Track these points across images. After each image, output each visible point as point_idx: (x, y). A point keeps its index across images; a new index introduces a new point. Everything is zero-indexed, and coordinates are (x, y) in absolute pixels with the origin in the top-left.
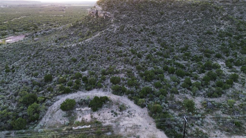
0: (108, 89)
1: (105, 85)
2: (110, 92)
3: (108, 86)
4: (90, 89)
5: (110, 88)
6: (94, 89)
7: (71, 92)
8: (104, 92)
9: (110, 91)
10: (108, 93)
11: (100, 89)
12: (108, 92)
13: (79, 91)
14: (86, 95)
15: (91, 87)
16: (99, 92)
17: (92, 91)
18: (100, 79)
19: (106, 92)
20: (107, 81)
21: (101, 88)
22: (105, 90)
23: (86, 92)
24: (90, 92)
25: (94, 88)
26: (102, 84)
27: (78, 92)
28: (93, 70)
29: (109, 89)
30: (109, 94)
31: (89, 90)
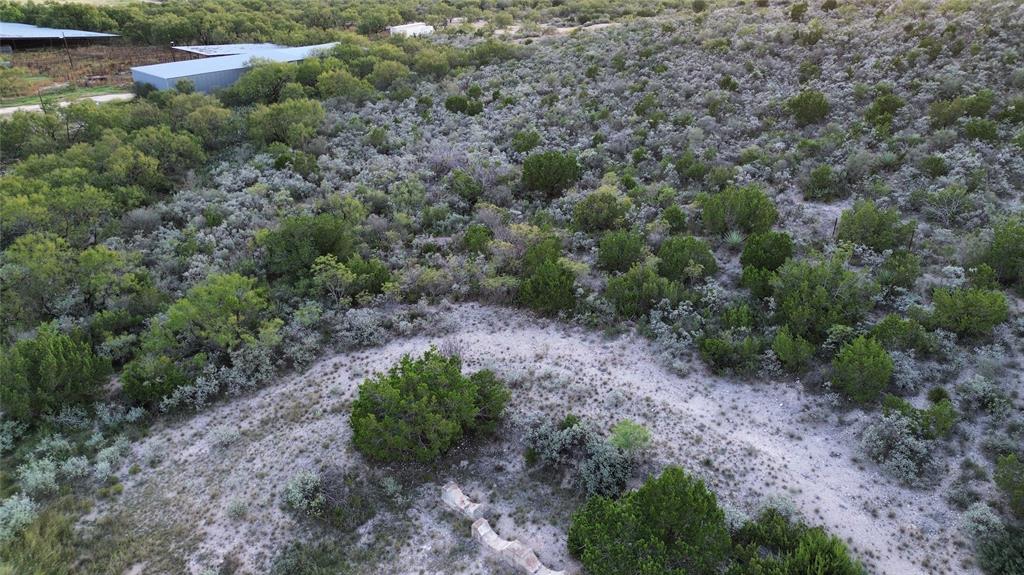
0: (955, 465)
1: (937, 397)
2: (959, 521)
3: (976, 431)
4: (731, 364)
5: (981, 462)
6: (777, 379)
7: (570, 316)
8: (867, 476)
9: (960, 504)
10: (911, 517)
11: (842, 409)
12: (917, 509)
13: (640, 333)
14: (658, 398)
15: (762, 351)
16: (807, 439)
17: (747, 388)
18: (928, 309)
19: (907, 484)
20: (1002, 358)
21: (867, 411)
22: (899, 459)
23: (682, 375)
24: (725, 390)
25: (791, 370)
26: (909, 368)
27: (624, 339)
28: (915, 217)
29: (967, 465)
30: (919, 537)
31: (724, 364)
